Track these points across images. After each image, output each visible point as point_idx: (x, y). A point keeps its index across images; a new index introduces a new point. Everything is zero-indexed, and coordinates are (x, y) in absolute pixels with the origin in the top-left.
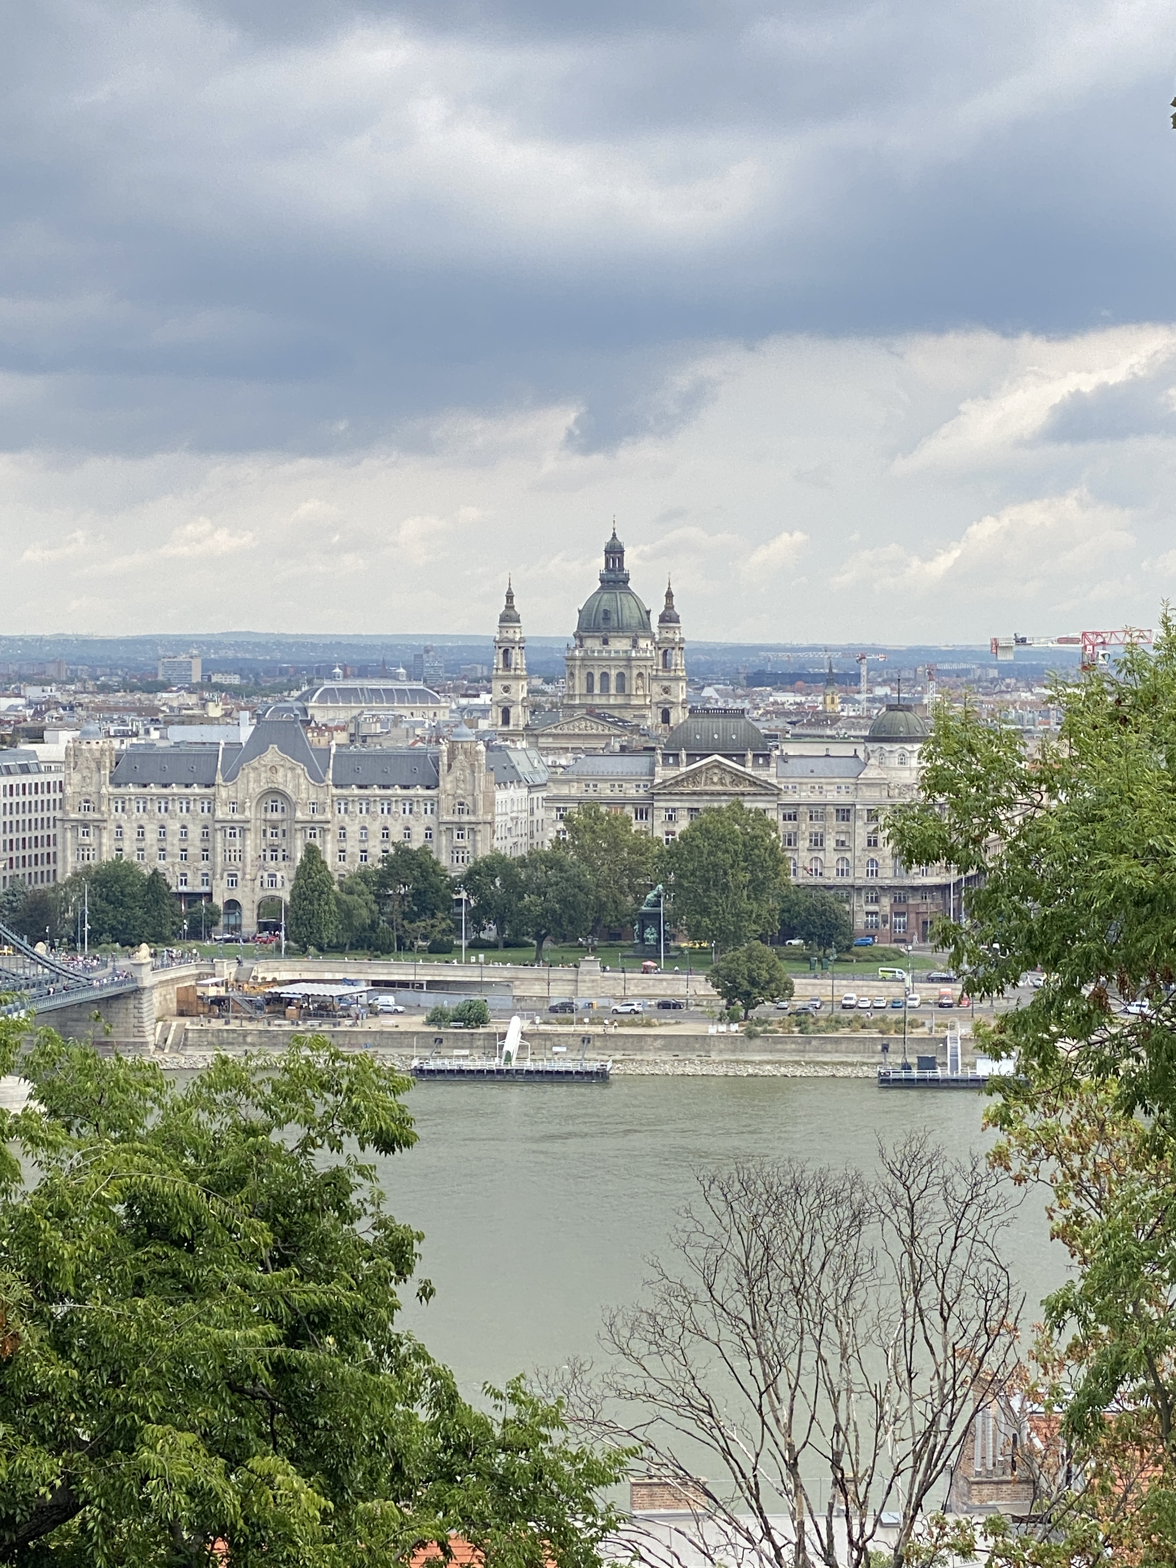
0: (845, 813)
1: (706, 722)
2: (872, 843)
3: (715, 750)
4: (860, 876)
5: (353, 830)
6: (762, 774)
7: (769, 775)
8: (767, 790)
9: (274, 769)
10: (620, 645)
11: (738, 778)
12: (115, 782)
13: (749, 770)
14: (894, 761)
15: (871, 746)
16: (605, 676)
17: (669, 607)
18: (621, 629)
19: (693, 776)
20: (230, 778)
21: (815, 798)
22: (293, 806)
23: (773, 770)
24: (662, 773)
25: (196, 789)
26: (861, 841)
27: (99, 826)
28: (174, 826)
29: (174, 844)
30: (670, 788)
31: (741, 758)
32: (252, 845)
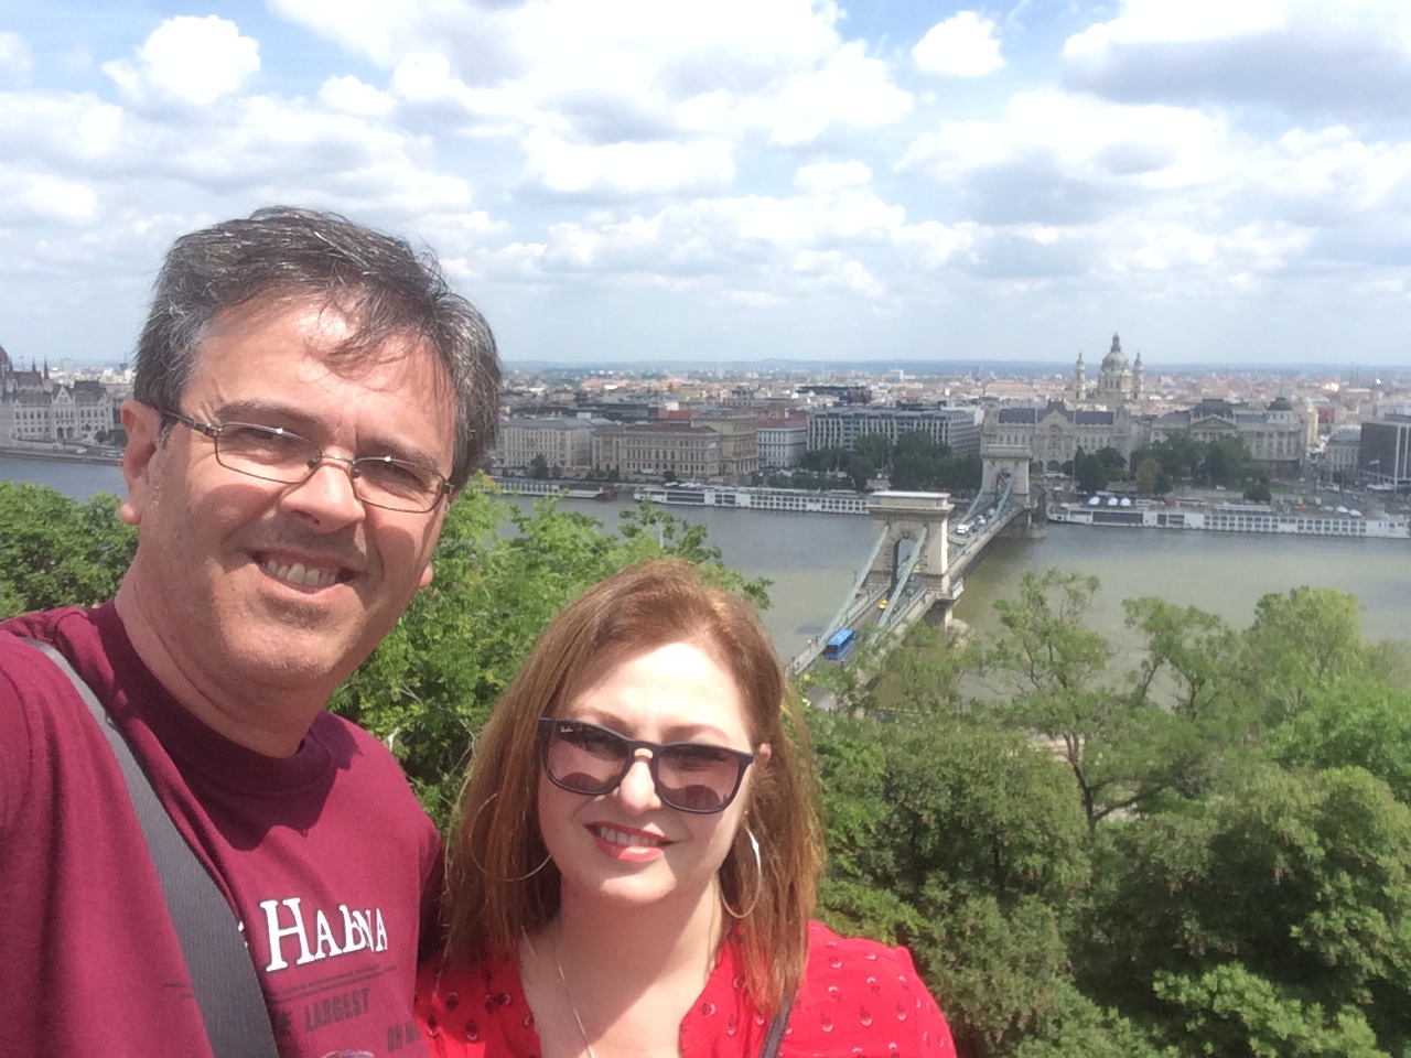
0: (1260, 435)
1: (1210, 402)
3: (1214, 412)
4: (1264, 456)
5: (1082, 439)
6: (1229, 421)
7: (1234, 421)
8: (1231, 426)
9: (1055, 418)
10: (1118, 372)
11: (1221, 422)
12: (1001, 421)
13: (1225, 419)
14: (1278, 417)
15: (1270, 412)
17: (1138, 358)
18: (1118, 365)
19: (1205, 421)
20: (1040, 420)
21: (1249, 429)
22: (1061, 430)
23: (1235, 419)
24: (1193, 420)
25: (1028, 424)
26: (1266, 444)
27: (995, 436)
28: (1020, 437)
30: (1196, 425)
31: (1223, 416)
32: (1047, 443)
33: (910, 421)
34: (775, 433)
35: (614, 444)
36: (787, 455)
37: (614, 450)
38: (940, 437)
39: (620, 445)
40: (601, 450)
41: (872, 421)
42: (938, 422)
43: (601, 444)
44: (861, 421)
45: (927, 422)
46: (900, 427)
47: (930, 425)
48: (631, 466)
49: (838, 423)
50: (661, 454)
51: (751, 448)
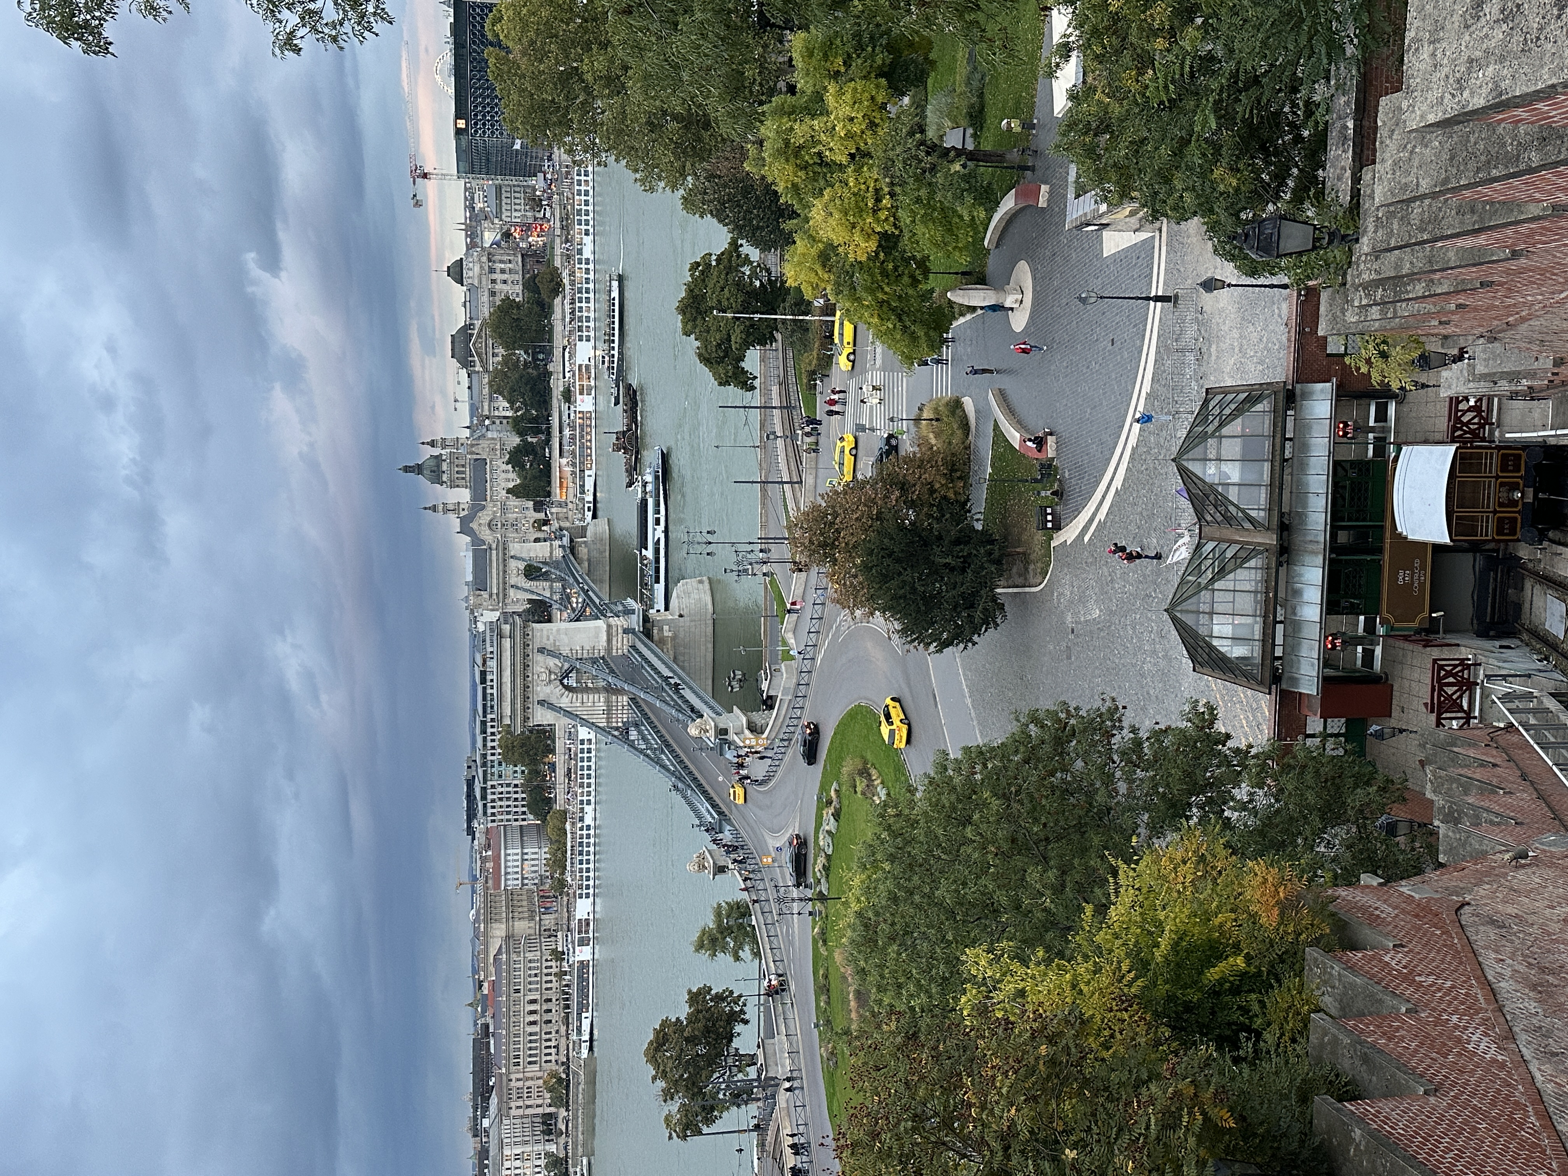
0: (493, 293)
1: (456, 350)
2: (505, 282)
3: (468, 345)
5: (504, 493)
6: (478, 327)
7: (478, 323)
8: (483, 326)
9: (480, 525)
10: (445, 467)
11: (479, 336)
13: (476, 332)
14: (471, 274)
16: (457, 472)
17: (428, 443)
18: (439, 466)
19: (479, 355)
21: (486, 305)
22: (494, 518)
24: (478, 368)
26: (504, 287)
30: (484, 365)
34: (506, 867)
35: (520, 1084)
36: (536, 850)
37: (528, 1084)
39: (521, 1076)
40: (528, 1103)
41: (490, 744)
43: (521, 1103)
44: (489, 758)
48: (549, 1058)
49: (493, 787)
50: (532, 1018)
51: (525, 897)
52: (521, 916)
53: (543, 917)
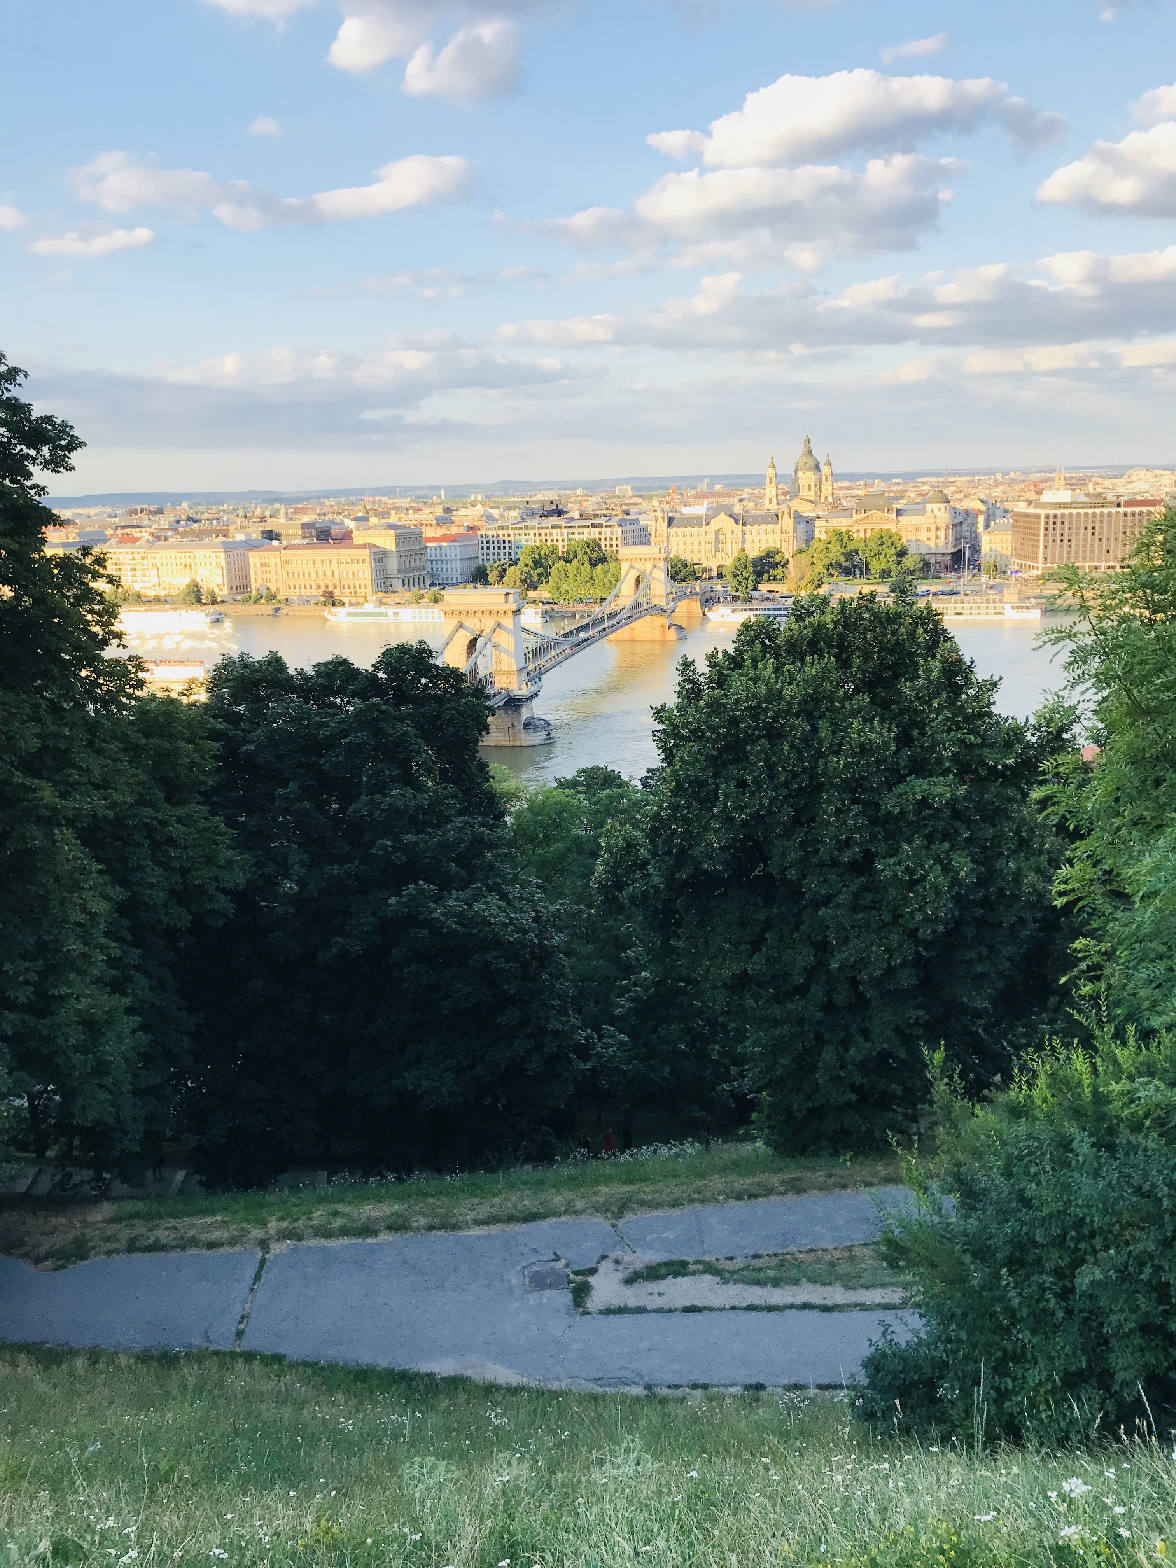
0: (918, 528)
3: (874, 508)
4: (924, 550)
5: (749, 542)
6: (890, 516)
7: (893, 516)
8: (892, 521)
9: (722, 521)
10: (809, 474)
11: (882, 518)
12: (670, 526)
13: (886, 515)
16: (804, 485)
18: (810, 469)
20: (707, 524)
22: (727, 533)
24: (855, 517)
25: (696, 529)
29: (689, 547)
30: (858, 522)
31: (883, 512)
32: (713, 547)
33: (581, 530)
35: (272, 565)
37: (273, 573)
38: (612, 546)
39: (279, 565)
40: (259, 573)
41: (543, 532)
42: (608, 529)
43: (258, 565)
44: (532, 532)
45: (597, 530)
46: (571, 536)
47: (600, 533)
49: (509, 535)
50: (321, 574)
51: (418, 564)
52: (402, 563)
53: (400, 581)
